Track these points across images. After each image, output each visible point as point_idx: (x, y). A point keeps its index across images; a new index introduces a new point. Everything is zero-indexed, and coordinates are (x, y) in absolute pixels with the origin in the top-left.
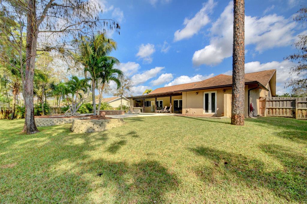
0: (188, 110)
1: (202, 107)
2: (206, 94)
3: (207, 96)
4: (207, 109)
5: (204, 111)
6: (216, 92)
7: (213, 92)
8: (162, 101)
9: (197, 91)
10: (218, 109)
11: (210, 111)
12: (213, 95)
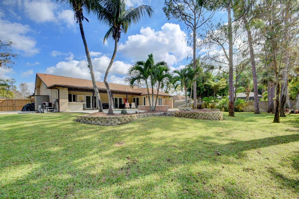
3: (159, 98)
6: (162, 98)
8: (96, 97)
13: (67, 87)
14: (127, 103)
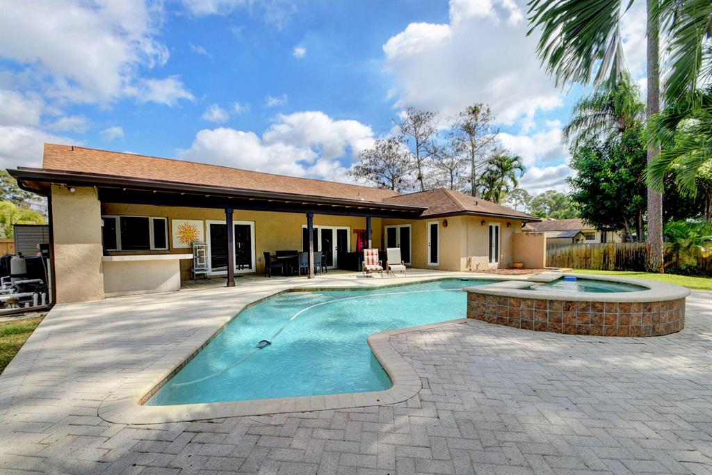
1: (487, 254)
3: (491, 227)
6: (499, 225)
11: (494, 260)
12: (497, 228)
13: (91, 185)
14: (370, 251)
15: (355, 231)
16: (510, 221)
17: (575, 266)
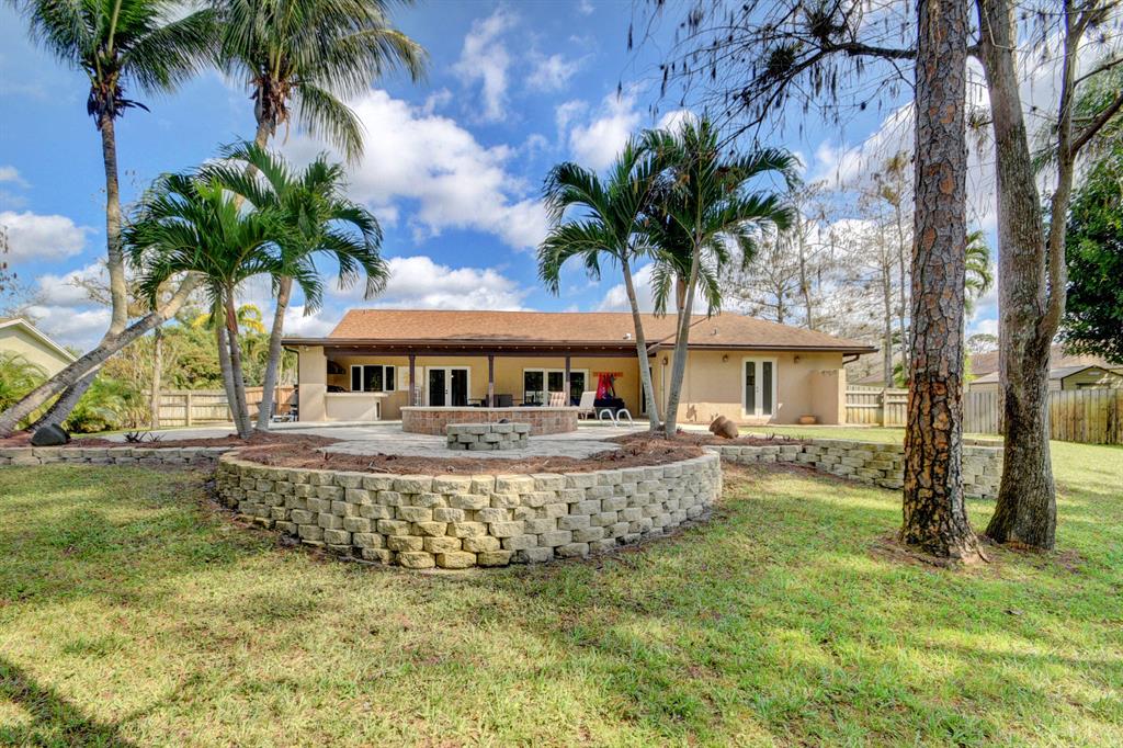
0: (697, 406)
1: (738, 401)
2: (748, 363)
3: (751, 366)
4: (750, 406)
5: (744, 410)
6: (774, 361)
7: (767, 360)
8: (466, 371)
9: (724, 353)
10: (780, 405)
11: (759, 410)
12: (767, 367)
15: (595, 374)
16: (797, 353)
17: (1057, 436)
